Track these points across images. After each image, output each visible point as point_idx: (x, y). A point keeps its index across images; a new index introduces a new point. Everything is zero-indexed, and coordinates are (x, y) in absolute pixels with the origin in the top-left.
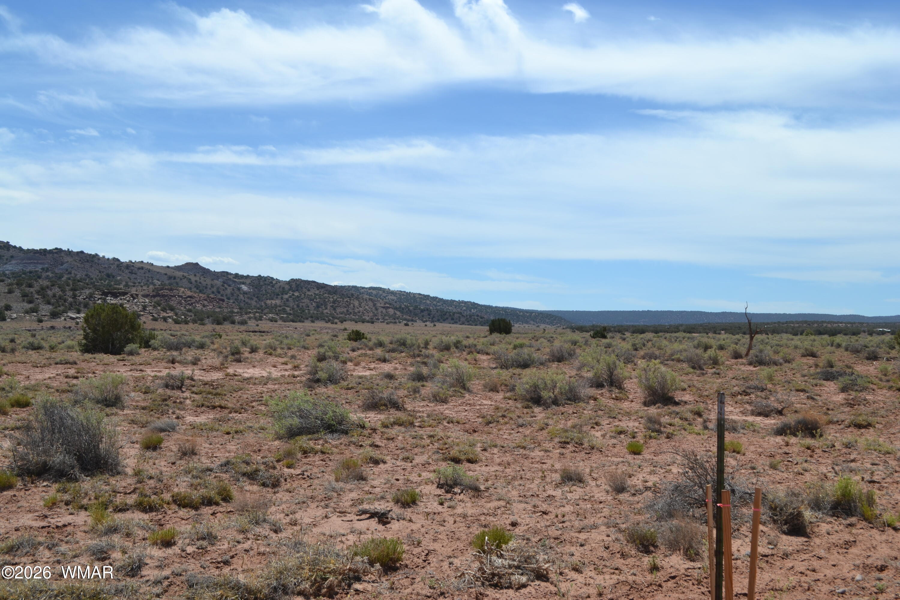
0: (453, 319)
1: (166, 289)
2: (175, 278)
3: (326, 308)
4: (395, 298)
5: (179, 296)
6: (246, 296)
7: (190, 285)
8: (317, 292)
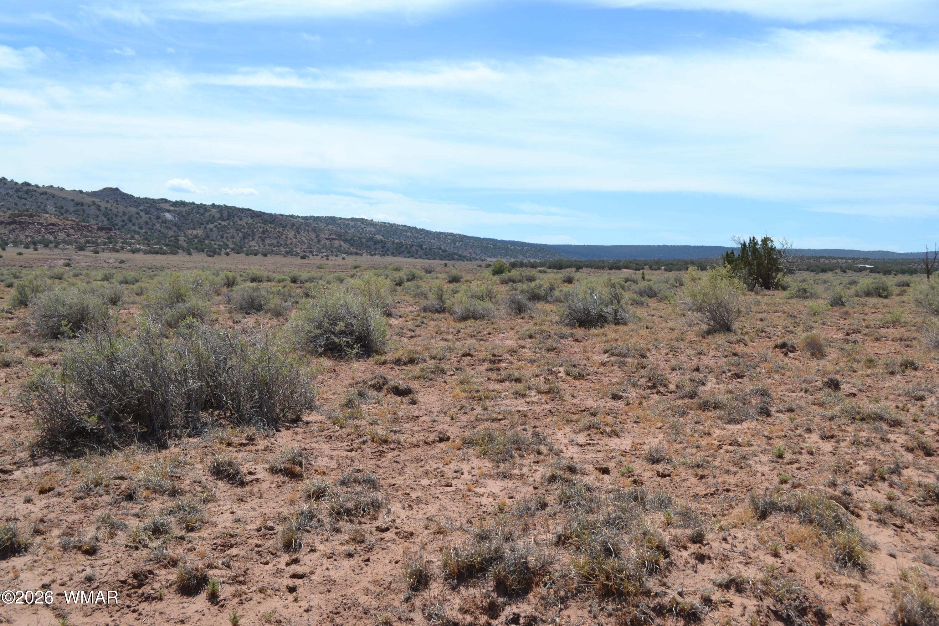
0: (409, 252)
1: (25, 215)
2: (82, 205)
3: (253, 240)
4: (374, 230)
5: (38, 223)
6: (164, 225)
7: (98, 213)
8: (250, 221)
